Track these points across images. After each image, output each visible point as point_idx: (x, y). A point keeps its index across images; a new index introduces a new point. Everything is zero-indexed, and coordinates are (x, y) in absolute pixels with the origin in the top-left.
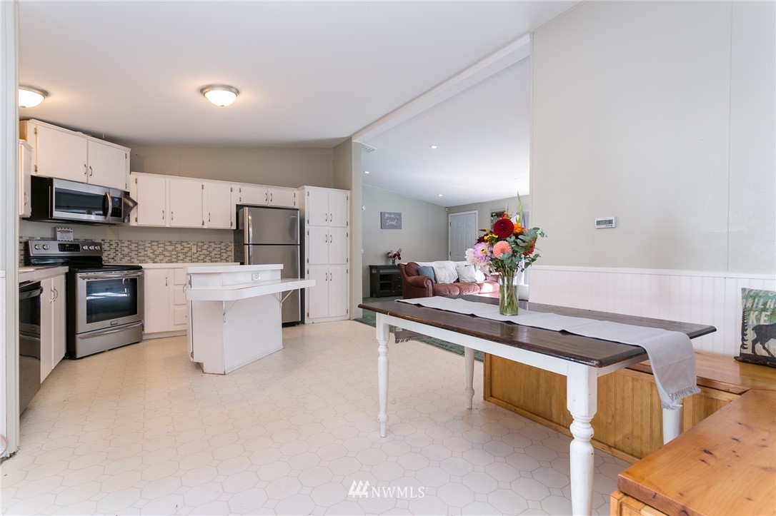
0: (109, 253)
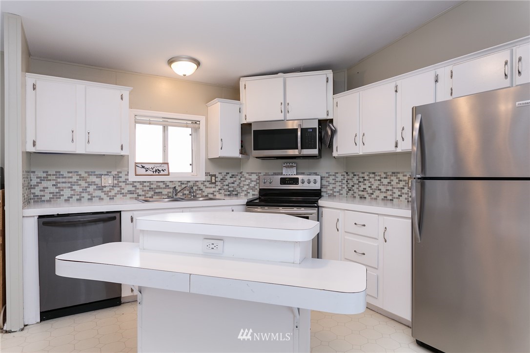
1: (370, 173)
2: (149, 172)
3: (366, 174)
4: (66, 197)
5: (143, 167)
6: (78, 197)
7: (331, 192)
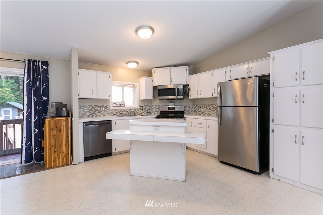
0: (189, 110)
1: (203, 105)
2: (117, 105)
3: (201, 105)
4: (87, 115)
5: (115, 103)
6: (92, 115)
7: (188, 112)
